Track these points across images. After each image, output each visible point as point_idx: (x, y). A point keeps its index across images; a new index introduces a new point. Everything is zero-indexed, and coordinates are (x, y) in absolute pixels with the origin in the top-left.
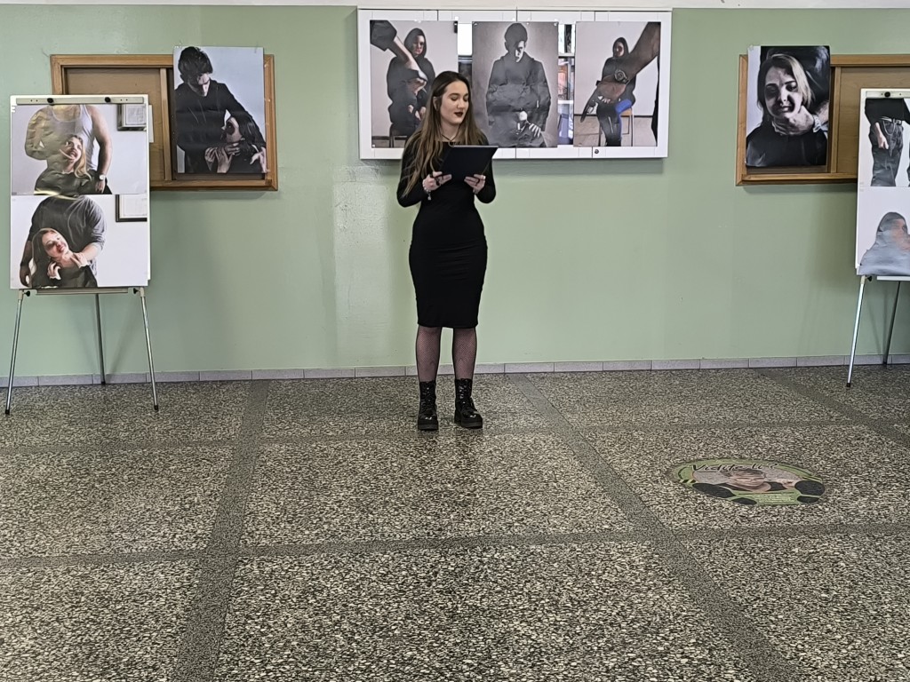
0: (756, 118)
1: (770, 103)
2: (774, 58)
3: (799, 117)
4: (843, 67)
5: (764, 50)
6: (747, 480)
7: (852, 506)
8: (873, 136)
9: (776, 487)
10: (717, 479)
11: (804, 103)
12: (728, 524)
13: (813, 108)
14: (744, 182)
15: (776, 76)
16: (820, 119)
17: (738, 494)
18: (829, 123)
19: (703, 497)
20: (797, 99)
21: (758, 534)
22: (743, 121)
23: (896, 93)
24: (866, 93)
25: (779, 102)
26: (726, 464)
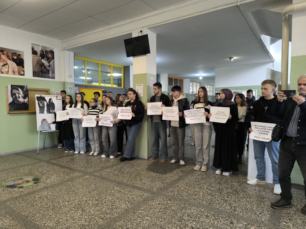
0: (11, 100)
1: (14, 97)
2: (13, 87)
3: (21, 100)
4: (30, 90)
5: (12, 86)
6: (20, 182)
7: (47, 182)
8: (39, 104)
9: (28, 182)
10: (12, 183)
11: (22, 97)
12: (18, 195)
13: (24, 98)
14: (9, 113)
15: (15, 91)
16: (26, 100)
17: (19, 186)
18: (28, 101)
19: (9, 189)
20: (21, 96)
21: (26, 195)
22: (8, 100)
23: (43, 96)
24: (36, 96)
25: (16, 97)
26: (13, 179)
